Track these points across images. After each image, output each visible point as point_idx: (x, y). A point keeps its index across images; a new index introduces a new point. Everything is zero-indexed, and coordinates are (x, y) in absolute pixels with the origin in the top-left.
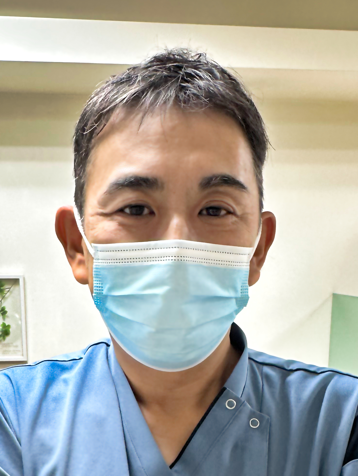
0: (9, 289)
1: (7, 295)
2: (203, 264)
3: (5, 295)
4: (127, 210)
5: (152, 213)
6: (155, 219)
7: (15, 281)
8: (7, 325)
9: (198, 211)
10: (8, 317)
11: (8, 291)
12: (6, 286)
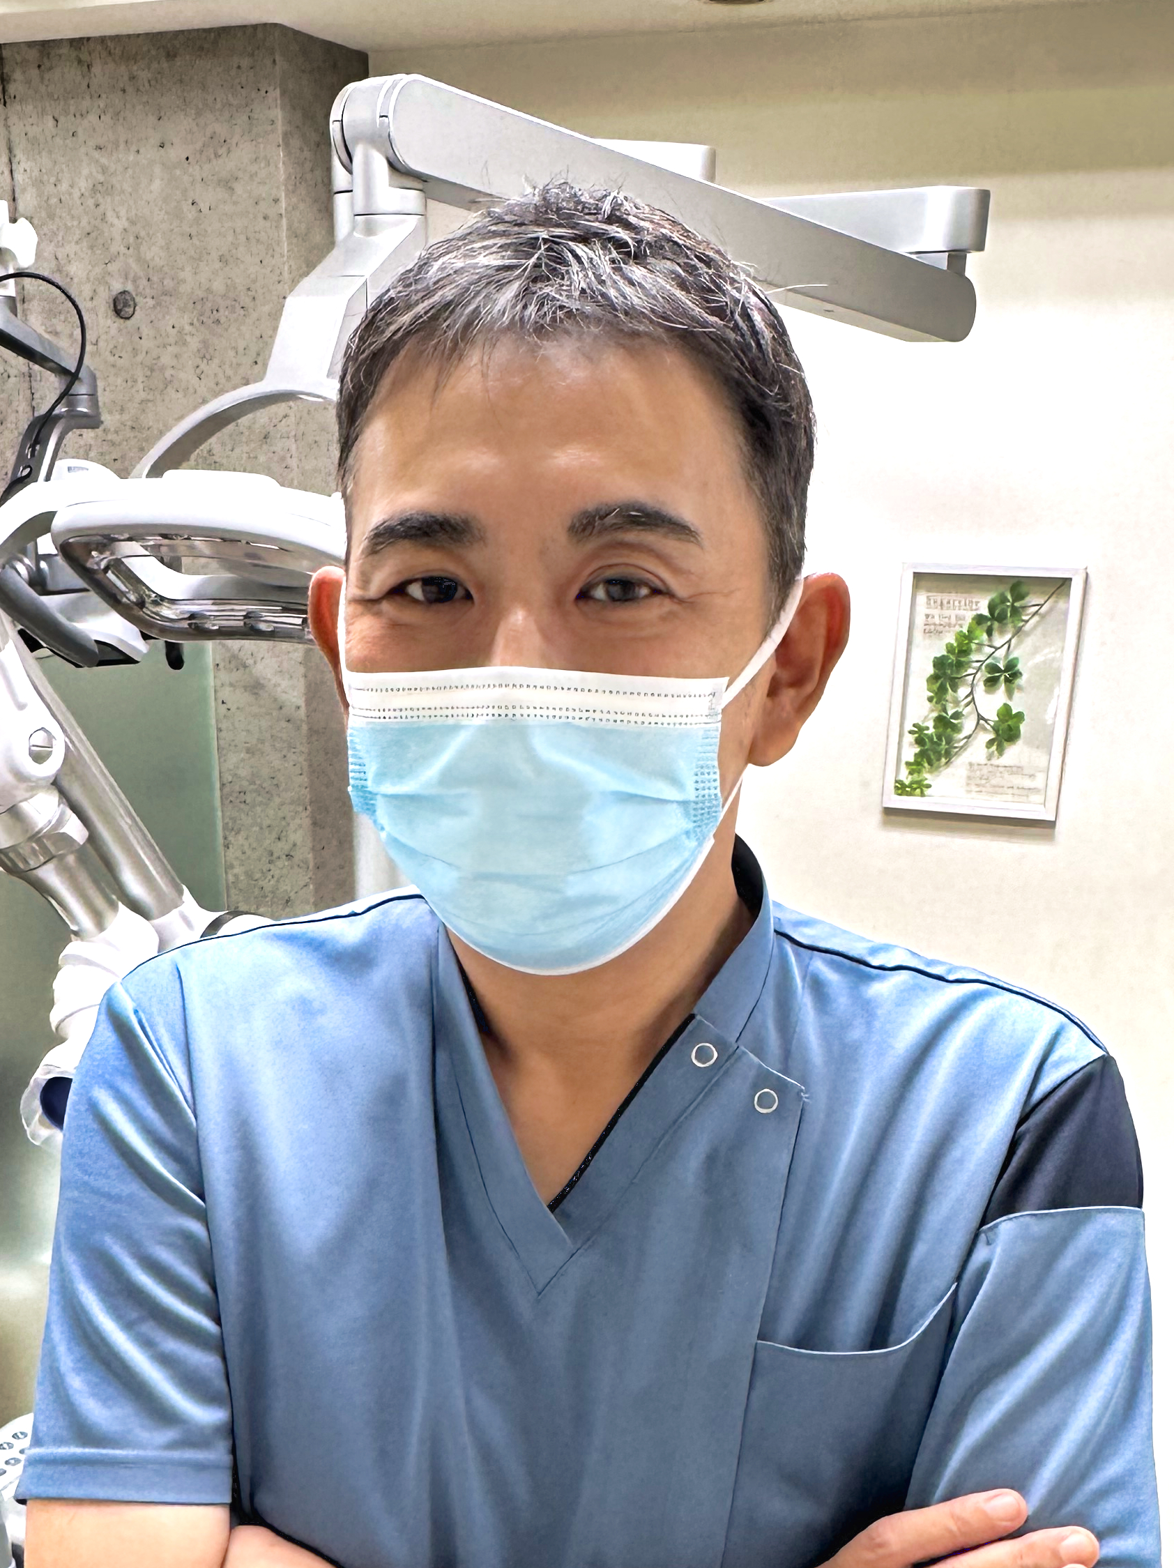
0: (1037, 608)
1: (1027, 627)
2: (577, 722)
3: (1023, 626)
4: (416, 591)
5: (468, 596)
6: (475, 612)
7: (1060, 586)
8: (1014, 712)
9: (574, 591)
10: (1020, 688)
11: (1036, 613)
12: (1033, 599)
